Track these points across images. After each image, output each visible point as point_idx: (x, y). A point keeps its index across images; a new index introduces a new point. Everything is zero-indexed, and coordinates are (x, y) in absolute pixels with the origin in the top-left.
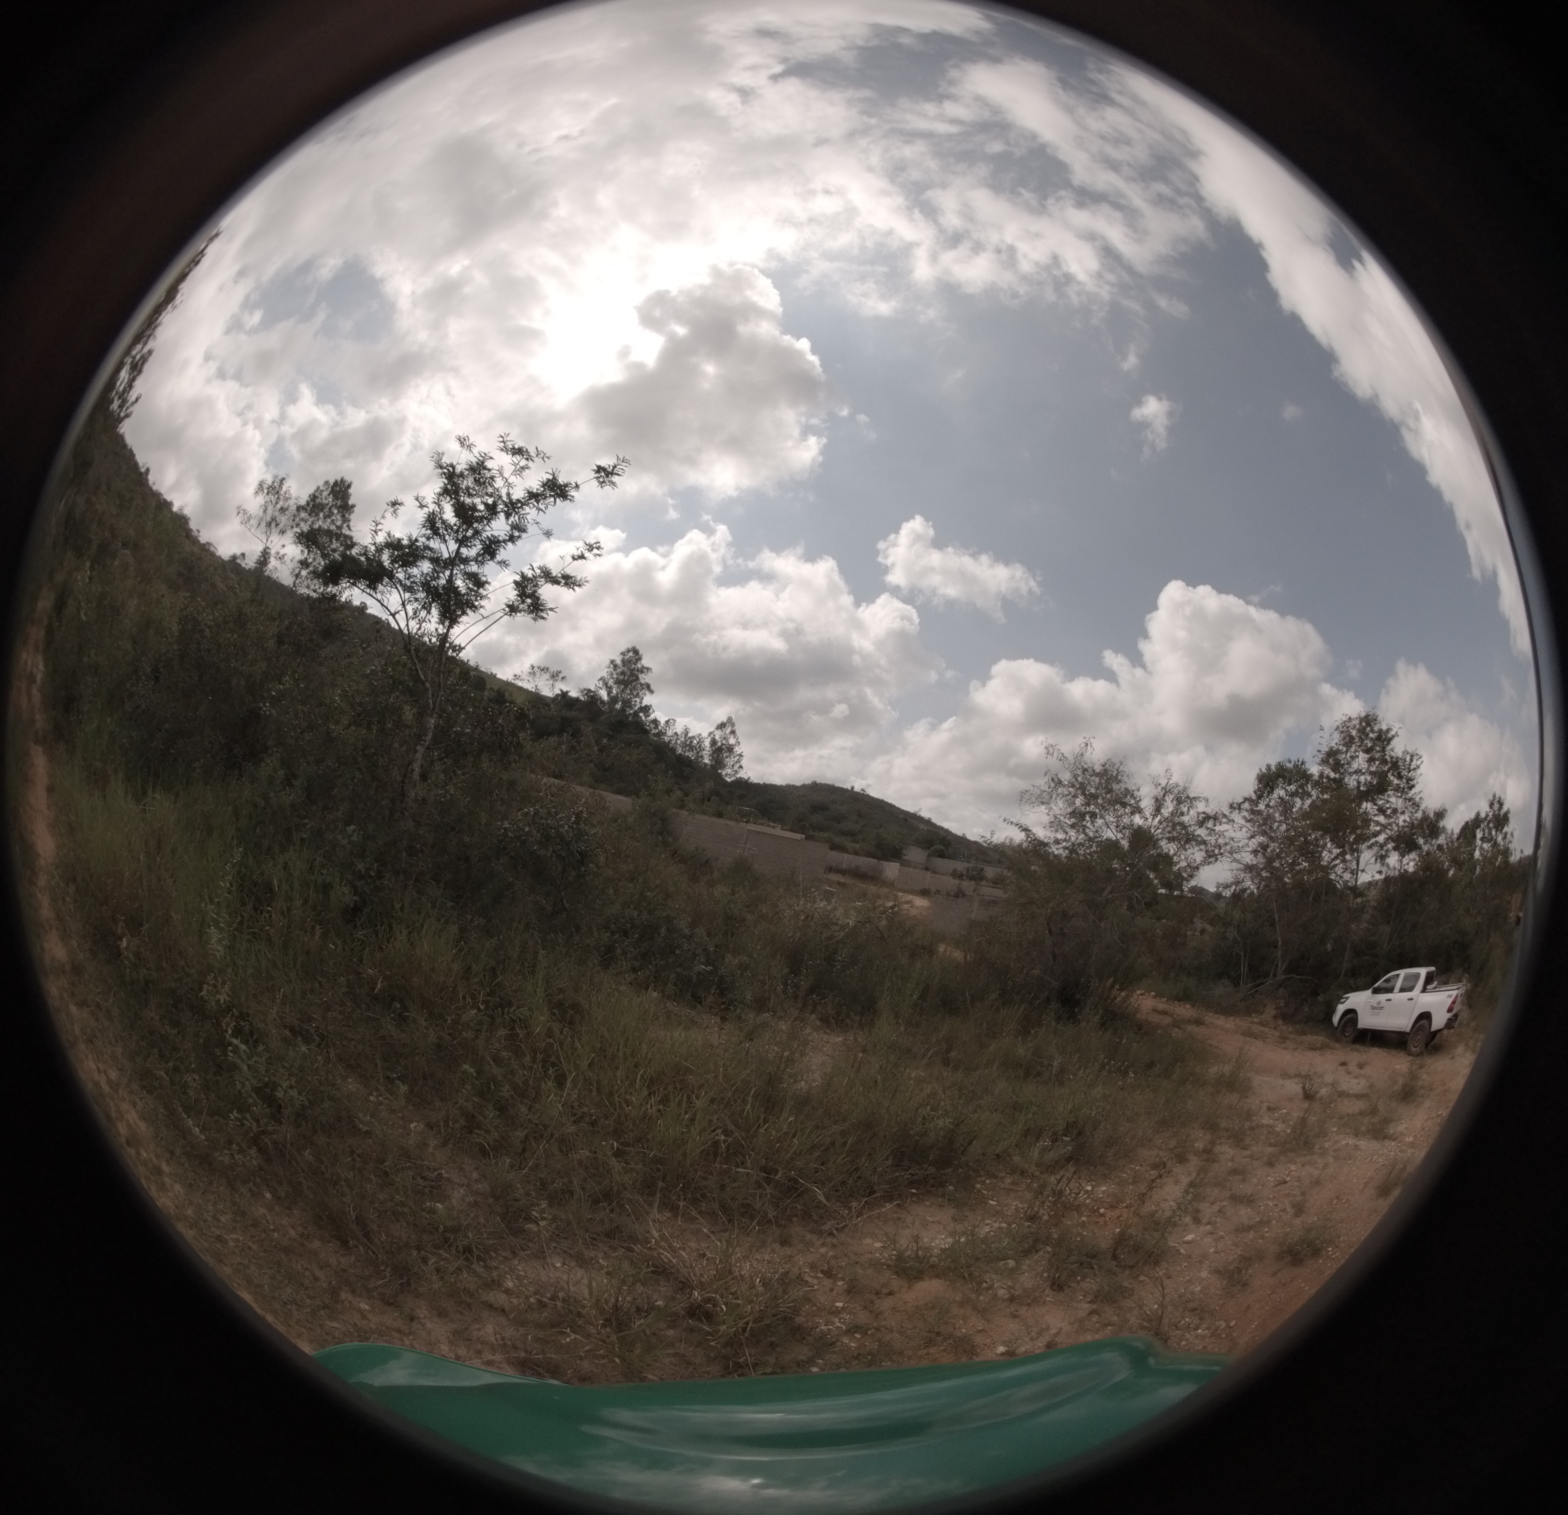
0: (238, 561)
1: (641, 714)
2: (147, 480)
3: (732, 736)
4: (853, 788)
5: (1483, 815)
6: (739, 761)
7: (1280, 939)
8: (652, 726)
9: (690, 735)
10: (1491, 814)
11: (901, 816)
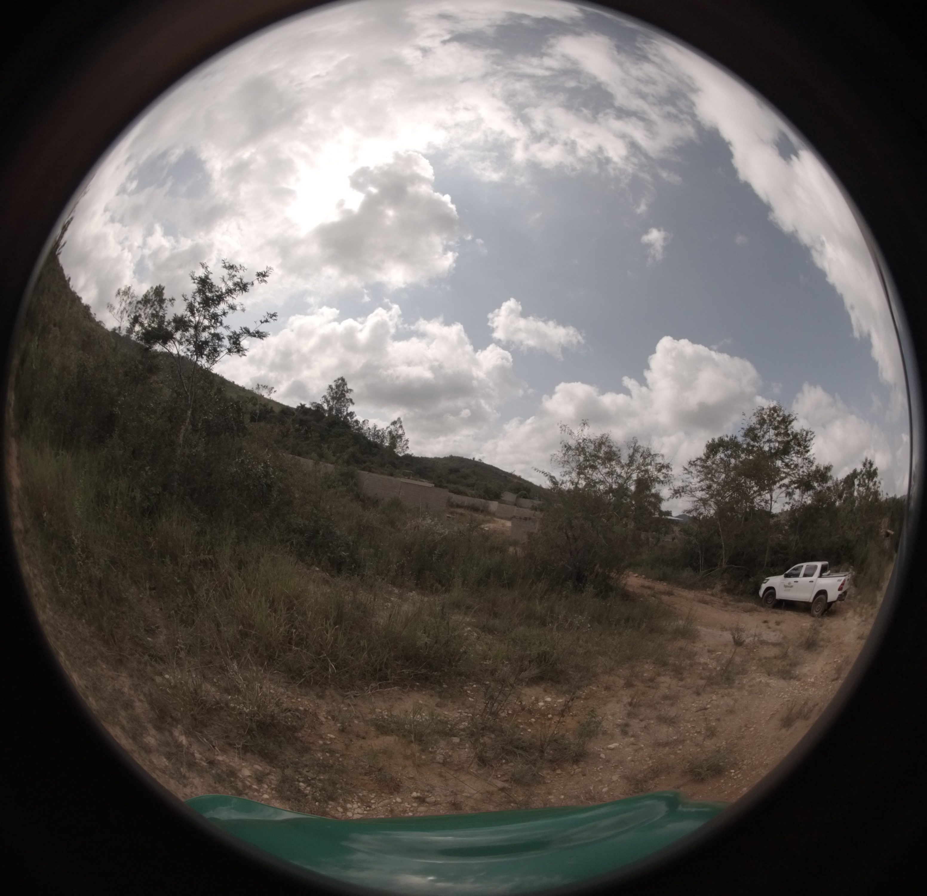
0: (117, 331)
1: (348, 417)
2: (69, 285)
3: (400, 429)
4: (474, 459)
5: (859, 471)
6: (406, 444)
7: (723, 544)
8: (355, 424)
9: (377, 429)
10: (864, 470)
11: (503, 475)
